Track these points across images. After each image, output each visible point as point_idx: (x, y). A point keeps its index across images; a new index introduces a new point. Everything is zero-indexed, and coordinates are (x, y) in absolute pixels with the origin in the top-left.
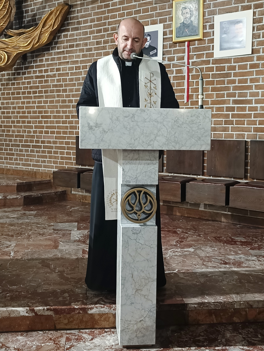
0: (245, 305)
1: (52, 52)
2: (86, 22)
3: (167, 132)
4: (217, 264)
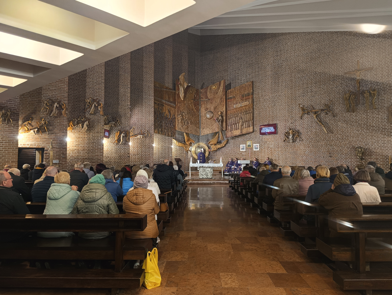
2: (231, 143)
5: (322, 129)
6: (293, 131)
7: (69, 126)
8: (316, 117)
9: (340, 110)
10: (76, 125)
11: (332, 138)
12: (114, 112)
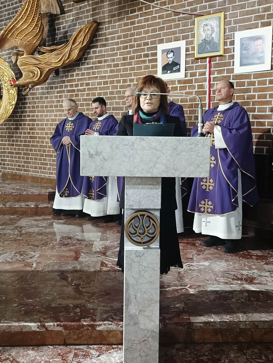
0: (251, 325)
1: (82, 68)
2: (113, 39)
3: (167, 160)
4: (229, 279)
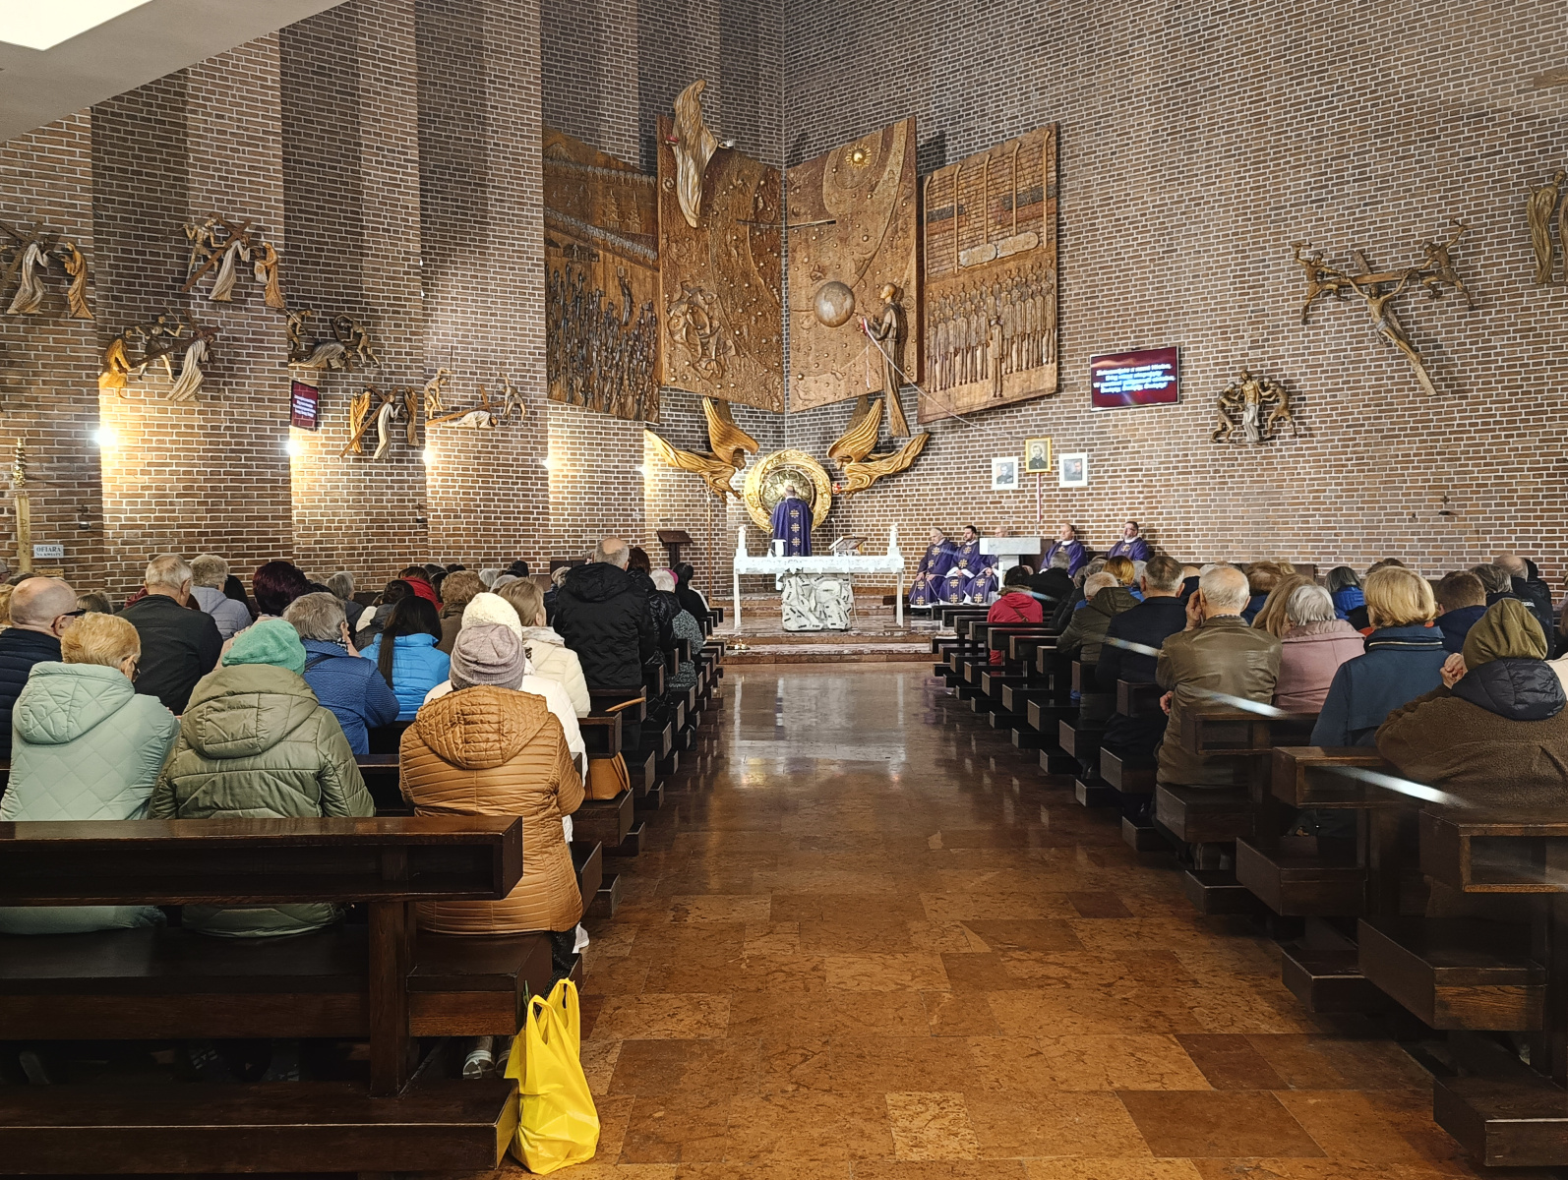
1: (912, 474)
5: (1412, 376)
6: (1262, 384)
7: (107, 367)
8: (1382, 311)
9: (1505, 277)
10: (140, 362)
11: (1461, 418)
12: (337, 294)
